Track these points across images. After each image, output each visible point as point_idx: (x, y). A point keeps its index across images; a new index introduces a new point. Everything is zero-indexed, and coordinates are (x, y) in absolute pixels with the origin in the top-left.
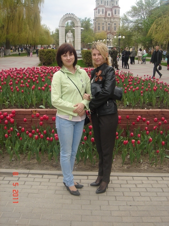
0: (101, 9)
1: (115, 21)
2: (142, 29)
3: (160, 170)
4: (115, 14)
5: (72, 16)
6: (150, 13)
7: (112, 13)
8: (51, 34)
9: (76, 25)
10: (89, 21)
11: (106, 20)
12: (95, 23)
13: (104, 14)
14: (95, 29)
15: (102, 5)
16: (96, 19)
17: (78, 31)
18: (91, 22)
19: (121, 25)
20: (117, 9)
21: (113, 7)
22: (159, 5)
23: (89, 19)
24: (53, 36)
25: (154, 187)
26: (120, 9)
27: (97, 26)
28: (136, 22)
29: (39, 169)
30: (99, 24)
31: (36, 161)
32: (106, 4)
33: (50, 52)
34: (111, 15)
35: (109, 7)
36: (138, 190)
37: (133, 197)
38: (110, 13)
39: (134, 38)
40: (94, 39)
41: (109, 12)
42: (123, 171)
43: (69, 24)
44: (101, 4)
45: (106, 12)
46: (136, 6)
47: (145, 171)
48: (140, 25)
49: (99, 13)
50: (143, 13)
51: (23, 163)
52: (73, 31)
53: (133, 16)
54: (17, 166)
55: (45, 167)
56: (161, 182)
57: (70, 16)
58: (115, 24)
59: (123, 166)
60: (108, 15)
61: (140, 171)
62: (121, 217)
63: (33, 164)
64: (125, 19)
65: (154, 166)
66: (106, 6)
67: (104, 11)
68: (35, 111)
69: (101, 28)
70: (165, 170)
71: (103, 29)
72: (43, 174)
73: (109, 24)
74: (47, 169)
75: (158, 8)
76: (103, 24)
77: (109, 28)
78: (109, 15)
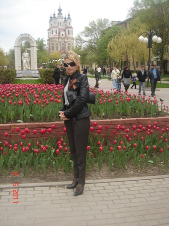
0: (54, 29)
1: (69, 41)
2: (95, 48)
3: (146, 173)
4: (69, 34)
5: (28, 36)
6: (103, 33)
7: (65, 33)
8: (5, 55)
9: (31, 45)
10: (42, 41)
11: (60, 40)
12: (49, 44)
13: (58, 34)
14: (49, 49)
15: (56, 25)
16: (50, 39)
17: (34, 51)
18: (44, 43)
19: (75, 45)
20: (70, 29)
21: (66, 28)
22: (111, 26)
23: (42, 40)
24: (7, 56)
25: (145, 188)
26: (73, 30)
27: (51, 46)
28: (90, 41)
29: (28, 182)
30: (53, 44)
31: (22, 175)
32: (59, 25)
33: (9, 72)
34: (64, 35)
35: (62, 27)
36: (131, 192)
37: (129, 199)
38: (64, 33)
39: (88, 57)
40: (48, 59)
41: (62, 33)
42: (112, 177)
43: (23, 45)
44: (54, 25)
45: (59, 33)
46: (89, 26)
47: (132, 176)
48: (93, 44)
49: (52, 33)
50: (96, 33)
51: (9, 178)
52: (29, 52)
53: (87, 36)
54: (4, 182)
55: (34, 180)
56: (151, 184)
57: (25, 36)
58: (69, 44)
59: (110, 173)
60: (61, 35)
61: (127, 176)
62: (124, 217)
63: (20, 178)
64: (79, 39)
65: (139, 171)
66: (60, 27)
67: (58, 32)
68: (14, 125)
69: (55, 49)
70: (150, 173)
71: (57, 49)
72: (34, 187)
73: (63, 44)
74: (36, 182)
75: (110, 28)
76: (57, 44)
77: (63, 48)
78: (63, 35)
